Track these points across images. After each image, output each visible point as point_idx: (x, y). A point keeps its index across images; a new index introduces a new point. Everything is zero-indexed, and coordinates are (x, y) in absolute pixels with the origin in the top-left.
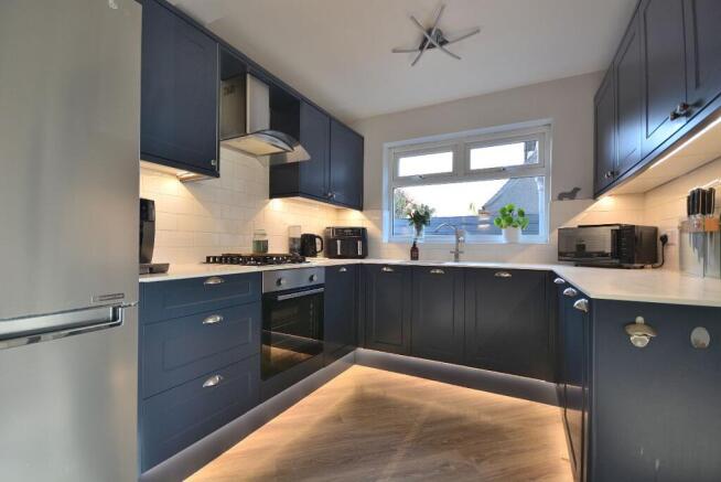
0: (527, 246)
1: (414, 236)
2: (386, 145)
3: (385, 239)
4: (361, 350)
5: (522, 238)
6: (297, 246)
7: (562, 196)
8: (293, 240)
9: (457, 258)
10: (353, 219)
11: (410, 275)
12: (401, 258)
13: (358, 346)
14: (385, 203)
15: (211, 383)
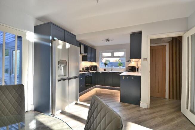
0: (122, 69)
1: (105, 67)
2: (100, 51)
3: (100, 67)
4: (97, 86)
5: (122, 67)
6: (86, 69)
7: (127, 61)
9: (112, 71)
10: (94, 64)
11: (105, 74)
12: (103, 71)
13: (96, 85)
14: (100, 62)
15: (81, 86)
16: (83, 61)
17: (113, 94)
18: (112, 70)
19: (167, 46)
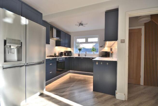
1: (79, 52)
2: (75, 37)
3: (74, 53)
4: (70, 71)
5: (95, 53)
6: (60, 54)
7: (100, 47)
8: (59, 53)
10: (69, 49)
11: (78, 59)
12: (77, 56)
14: (74, 47)
15: (51, 73)
16: (56, 46)
17: (87, 79)
18: (85, 55)
19: (142, 29)
